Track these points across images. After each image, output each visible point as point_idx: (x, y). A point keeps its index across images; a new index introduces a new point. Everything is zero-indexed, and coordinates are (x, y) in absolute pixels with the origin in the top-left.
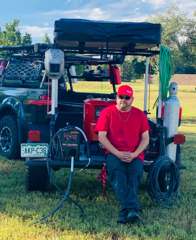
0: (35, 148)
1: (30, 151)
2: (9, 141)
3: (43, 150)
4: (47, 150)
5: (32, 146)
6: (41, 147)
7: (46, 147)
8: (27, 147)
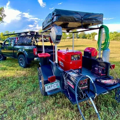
0: (53, 85)
1: (50, 87)
2: (23, 62)
3: (57, 85)
4: (59, 84)
5: (51, 84)
6: (56, 83)
7: (58, 83)
8: (48, 86)
